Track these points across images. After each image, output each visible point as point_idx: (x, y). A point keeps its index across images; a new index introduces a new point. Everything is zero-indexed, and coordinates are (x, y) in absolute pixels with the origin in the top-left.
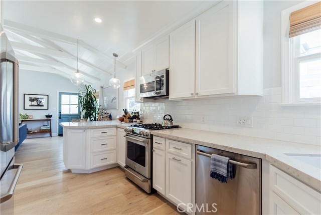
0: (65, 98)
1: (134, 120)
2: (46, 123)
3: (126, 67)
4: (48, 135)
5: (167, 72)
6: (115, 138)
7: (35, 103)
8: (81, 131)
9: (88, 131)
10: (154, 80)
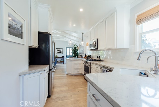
0: (68, 49)
1: (89, 58)
2: (62, 59)
3: (87, 37)
4: (63, 63)
5: (97, 40)
6: (81, 64)
7: (59, 52)
8: (71, 61)
9: (73, 61)
10: (93, 43)
